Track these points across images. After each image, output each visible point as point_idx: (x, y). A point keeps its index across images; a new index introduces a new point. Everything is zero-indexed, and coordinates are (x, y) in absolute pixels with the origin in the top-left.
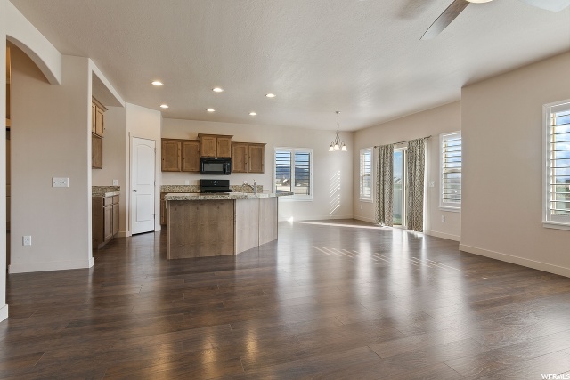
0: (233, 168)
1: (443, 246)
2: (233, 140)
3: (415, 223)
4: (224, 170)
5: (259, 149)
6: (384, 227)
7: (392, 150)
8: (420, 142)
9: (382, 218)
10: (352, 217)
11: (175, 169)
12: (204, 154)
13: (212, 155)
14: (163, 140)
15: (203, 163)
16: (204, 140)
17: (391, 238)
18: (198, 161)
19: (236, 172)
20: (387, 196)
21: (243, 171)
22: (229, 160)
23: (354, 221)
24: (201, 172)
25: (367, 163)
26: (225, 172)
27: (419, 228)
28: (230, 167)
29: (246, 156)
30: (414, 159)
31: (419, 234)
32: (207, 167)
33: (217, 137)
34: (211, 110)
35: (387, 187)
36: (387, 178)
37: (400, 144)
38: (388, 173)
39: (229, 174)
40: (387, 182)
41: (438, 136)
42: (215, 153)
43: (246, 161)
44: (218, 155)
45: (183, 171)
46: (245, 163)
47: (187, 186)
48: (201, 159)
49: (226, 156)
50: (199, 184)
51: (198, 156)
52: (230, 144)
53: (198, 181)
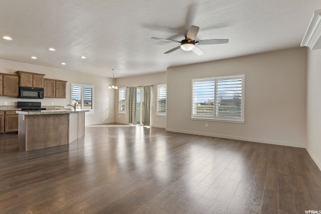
0: (45, 95)
1: (158, 130)
2: (45, 77)
3: (146, 122)
5: (63, 84)
6: (132, 125)
7: (136, 89)
8: (148, 87)
9: (131, 121)
10: (114, 122)
12: (23, 85)
13: (29, 86)
15: (20, 91)
16: (23, 76)
17: (135, 130)
18: (18, 89)
19: (47, 97)
20: (133, 111)
21: (52, 97)
22: (42, 90)
23: (115, 123)
24: (19, 96)
25: (122, 95)
26: (39, 97)
27: (148, 124)
28: (43, 94)
29: (54, 88)
30: (147, 95)
31: (148, 127)
32: (25, 93)
33: (33, 74)
34: (34, 58)
35: (134, 106)
36: (134, 102)
37: (140, 87)
38: (134, 100)
39: (42, 98)
40: (134, 104)
41: (156, 85)
42: (31, 84)
43: (54, 91)
44: (34, 86)
45: (3, 95)
46: (53, 92)
47: (5, 106)
48: (20, 88)
49: (40, 87)
50: (17, 105)
51: (18, 86)
52: (43, 80)
53: (15, 103)
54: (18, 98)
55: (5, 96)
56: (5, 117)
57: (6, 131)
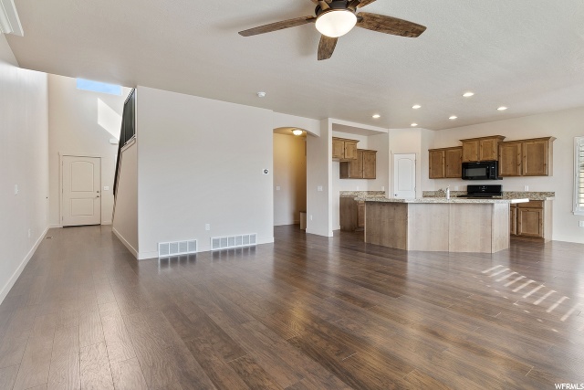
0: (501, 172)
4: (488, 174)
11: (440, 176)
12: (466, 160)
13: (474, 159)
14: (430, 151)
15: (465, 170)
16: (465, 147)
18: (461, 166)
19: (506, 176)
21: (515, 174)
24: (465, 178)
26: (489, 177)
29: (520, 157)
34: (452, 118)
42: (477, 157)
43: (519, 163)
45: (446, 177)
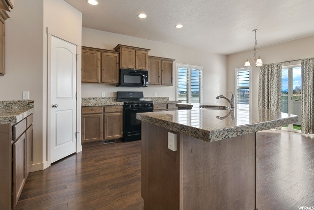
0: (149, 81)
2: (150, 54)
5: (170, 63)
11: (95, 80)
12: (124, 66)
13: (131, 67)
14: (83, 48)
16: (124, 52)
18: (118, 72)
19: (151, 84)
21: (157, 84)
22: (146, 73)
28: (147, 79)
29: (160, 70)
32: (127, 79)
33: (136, 49)
37: (288, 62)
39: (146, 86)
42: (134, 65)
43: (160, 75)
44: (137, 68)
45: (102, 82)
46: (159, 77)
47: (103, 98)
48: (120, 70)
49: (144, 68)
50: (116, 97)
51: (118, 68)
52: (147, 58)
53: (114, 93)
54: (117, 86)
55: (103, 83)
56: (104, 116)
57: (106, 138)
